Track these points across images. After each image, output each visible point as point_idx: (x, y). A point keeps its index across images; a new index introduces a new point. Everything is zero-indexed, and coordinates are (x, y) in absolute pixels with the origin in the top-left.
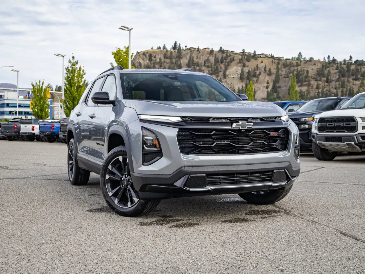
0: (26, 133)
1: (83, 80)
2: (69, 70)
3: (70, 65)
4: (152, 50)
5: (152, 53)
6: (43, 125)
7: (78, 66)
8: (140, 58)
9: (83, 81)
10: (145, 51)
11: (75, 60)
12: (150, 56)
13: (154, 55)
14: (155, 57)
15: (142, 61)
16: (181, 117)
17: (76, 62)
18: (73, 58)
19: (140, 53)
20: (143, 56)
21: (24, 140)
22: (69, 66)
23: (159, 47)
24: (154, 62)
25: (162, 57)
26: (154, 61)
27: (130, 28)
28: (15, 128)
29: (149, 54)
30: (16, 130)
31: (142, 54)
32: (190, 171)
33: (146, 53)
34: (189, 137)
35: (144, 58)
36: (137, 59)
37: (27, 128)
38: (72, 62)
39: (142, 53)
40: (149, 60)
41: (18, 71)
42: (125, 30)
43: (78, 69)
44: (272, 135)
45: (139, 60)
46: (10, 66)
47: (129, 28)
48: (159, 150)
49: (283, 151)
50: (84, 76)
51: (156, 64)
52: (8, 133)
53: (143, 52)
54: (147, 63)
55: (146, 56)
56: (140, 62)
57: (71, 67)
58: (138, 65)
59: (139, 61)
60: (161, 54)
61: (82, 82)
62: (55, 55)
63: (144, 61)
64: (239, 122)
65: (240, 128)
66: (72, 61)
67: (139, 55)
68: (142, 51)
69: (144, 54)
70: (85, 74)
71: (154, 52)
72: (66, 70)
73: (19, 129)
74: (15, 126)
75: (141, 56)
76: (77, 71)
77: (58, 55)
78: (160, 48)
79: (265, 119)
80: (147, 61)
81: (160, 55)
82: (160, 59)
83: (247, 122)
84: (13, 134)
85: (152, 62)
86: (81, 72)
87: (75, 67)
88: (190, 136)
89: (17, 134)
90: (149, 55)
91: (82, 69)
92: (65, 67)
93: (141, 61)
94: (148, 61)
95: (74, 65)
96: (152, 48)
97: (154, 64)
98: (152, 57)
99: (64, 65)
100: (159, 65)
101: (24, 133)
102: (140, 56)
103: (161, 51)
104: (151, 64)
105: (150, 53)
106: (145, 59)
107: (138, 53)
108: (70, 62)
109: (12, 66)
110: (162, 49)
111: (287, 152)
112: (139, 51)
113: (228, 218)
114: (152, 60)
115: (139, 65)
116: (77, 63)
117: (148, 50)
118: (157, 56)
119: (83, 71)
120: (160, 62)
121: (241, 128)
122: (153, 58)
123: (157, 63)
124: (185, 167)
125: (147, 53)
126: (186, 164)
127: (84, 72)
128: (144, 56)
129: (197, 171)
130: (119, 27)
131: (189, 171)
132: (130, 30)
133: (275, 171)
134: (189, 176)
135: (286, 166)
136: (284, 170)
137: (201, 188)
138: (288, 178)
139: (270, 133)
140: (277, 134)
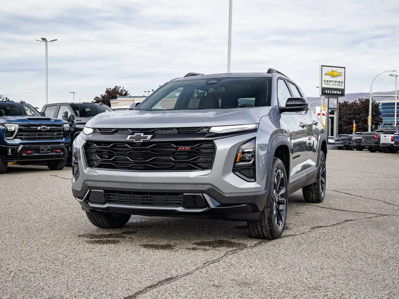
0: (385, 144)
6: (397, 135)
16: (93, 129)
21: (385, 152)
28: (375, 138)
30: (376, 140)
32: (91, 185)
37: (386, 138)
41: (396, 75)
44: (181, 149)
49: (203, 170)
52: (368, 143)
64: (133, 134)
65: (134, 141)
73: (379, 139)
74: (375, 136)
79: (177, 131)
83: (144, 135)
84: (373, 145)
89: (378, 145)
101: (383, 144)
113: (145, 242)
124: (87, 181)
129: (96, 186)
133: (185, 194)
134: (90, 191)
135: (204, 189)
136: (201, 195)
137: (101, 205)
138: (208, 205)
139: (179, 148)
140: (189, 149)
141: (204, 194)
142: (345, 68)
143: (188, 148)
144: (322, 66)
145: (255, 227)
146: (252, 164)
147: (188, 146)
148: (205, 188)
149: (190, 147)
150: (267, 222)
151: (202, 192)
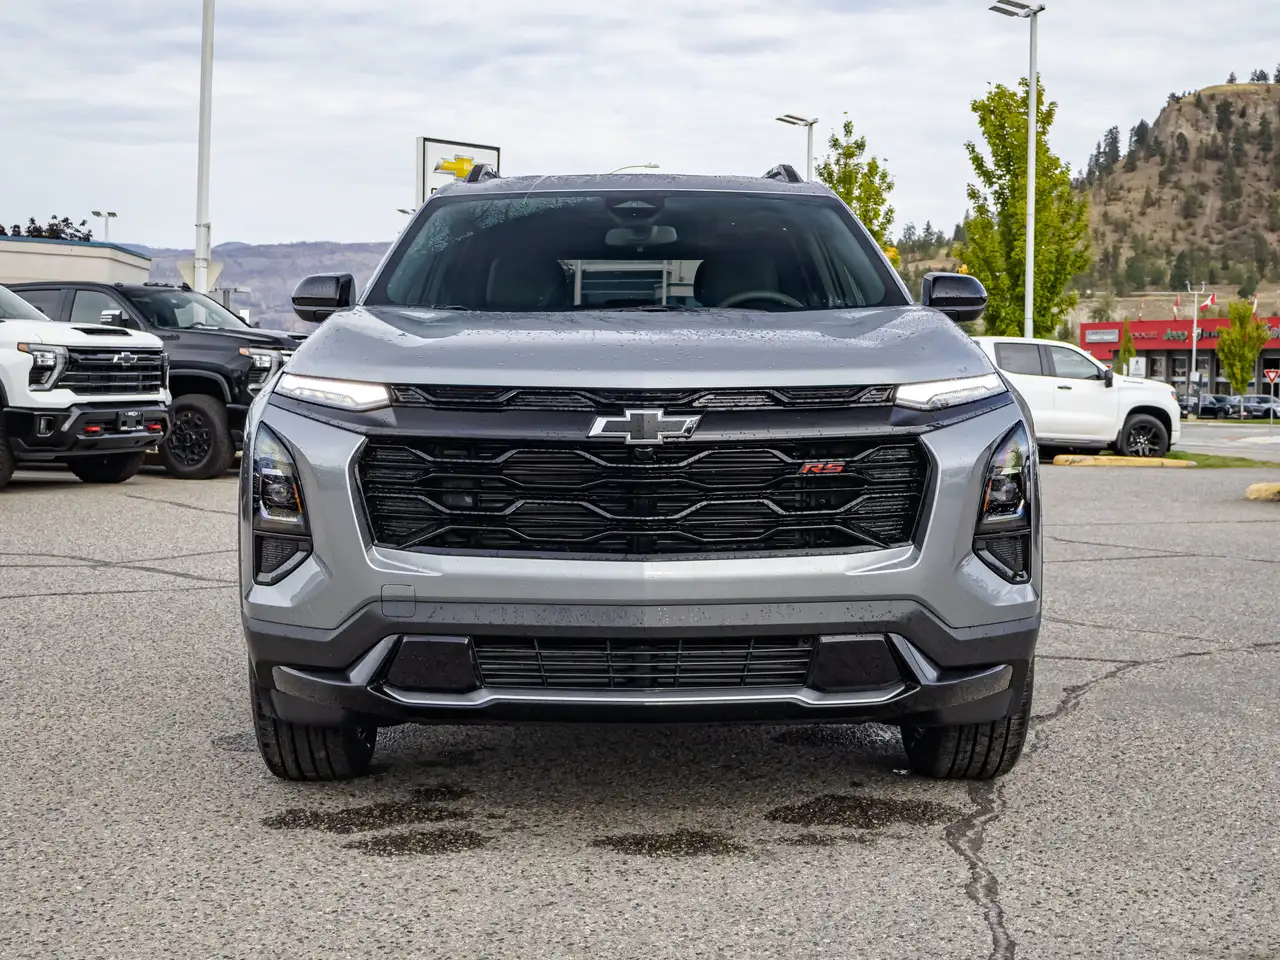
1: (883, 209)
2: (830, 175)
3: (834, 154)
4: (1231, 88)
5: (1230, 100)
7: (863, 160)
8: (1182, 121)
9: (882, 213)
10: (1203, 90)
11: (855, 137)
12: (1225, 109)
13: (1240, 104)
14: (1243, 114)
15: (1191, 129)
16: (388, 386)
17: (855, 143)
18: (848, 129)
19: (1184, 100)
20: (1193, 109)
22: (833, 160)
23: (1262, 72)
24: (1237, 134)
25: (1270, 112)
26: (1238, 130)
27: (1035, 7)
29: (1219, 103)
31: (1189, 103)
32: (401, 620)
33: (1205, 100)
34: (411, 473)
35: (1200, 117)
36: (1172, 122)
38: (845, 144)
39: (1192, 99)
40: (1219, 128)
42: (1017, 14)
43: (866, 170)
44: (810, 471)
45: (1180, 127)
46: (647, 164)
47: (1028, 7)
48: (302, 523)
49: (885, 548)
50: (885, 195)
51: (1248, 142)
53: (1194, 95)
54: (1209, 139)
55: (1205, 111)
56: (1181, 137)
57: (838, 162)
58: (1173, 146)
59: (1179, 131)
60: (1269, 102)
61: (877, 218)
62: (779, 119)
63: (1198, 130)
64: (622, 414)
65: (624, 438)
66: (843, 141)
67: (1179, 110)
68: (1192, 92)
69: (1199, 101)
70: (890, 187)
71: (1238, 95)
72: (821, 174)
75: (1188, 110)
76: (860, 176)
77: (791, 120)
78: (1263, 76)
79: (786, 400)
80: (1208, 129)
81: (1265, 104)
82: (1264, 122)
83: (666, 413)
85: (1232, 134)
86: (877, 180)
87: (852, 162)
88: (413, 469)
90: (1218, 107)
91: (882, 166)
92: (815, 164)
93: (1185, 132)
94: (1213, 131)
95: (849, 155)
96: (1232, 80)
97: (1237, 140)
98: (1233, 113)
99: (814, 155)
100: (1258, 144)
102: (1184, 109)
103: (1268, 90)
104: (1226, 140)
105: (1222, 97)
106: (1203, 124)
107: (1174, 98)
108: (835, 143)
109: (653, 164)
110: (1272, 81)
111: (908, 550)
112: (1179, 94)
114: (1230, 125)
115: (1179, 148)
116: (861, 146)
117: (1215, 87)
118: (1250, 111)
119: (884, 176)
120: (1262, 133)
121: (629, 440)
122: (1234, 118)
123: (1250, 138)
124: (381, 600)
125: (1212, 97)
126: (388, 592)
127: (888, 180)
128: (1200, 112)
129: (431, 621)
130: (992, 5)
131: (396, 620)
132: (1035, 13)
133: (825, 639)
134: (399, 640)
135: (893, 619)
136: (880, 638)
137: (454, 696)
138: (908, 676)
139: (801, 465)
140: (840, 469)
141: (896, 638)
142: (498, 149)
143: (833, 466)
144: (425, 139)
145: (967, 740)
146: (1021, 519)
147: (836, 456)
148: (900, 611)
149: (841, 462)
150: (1017, 722)
151: (884, 627)
